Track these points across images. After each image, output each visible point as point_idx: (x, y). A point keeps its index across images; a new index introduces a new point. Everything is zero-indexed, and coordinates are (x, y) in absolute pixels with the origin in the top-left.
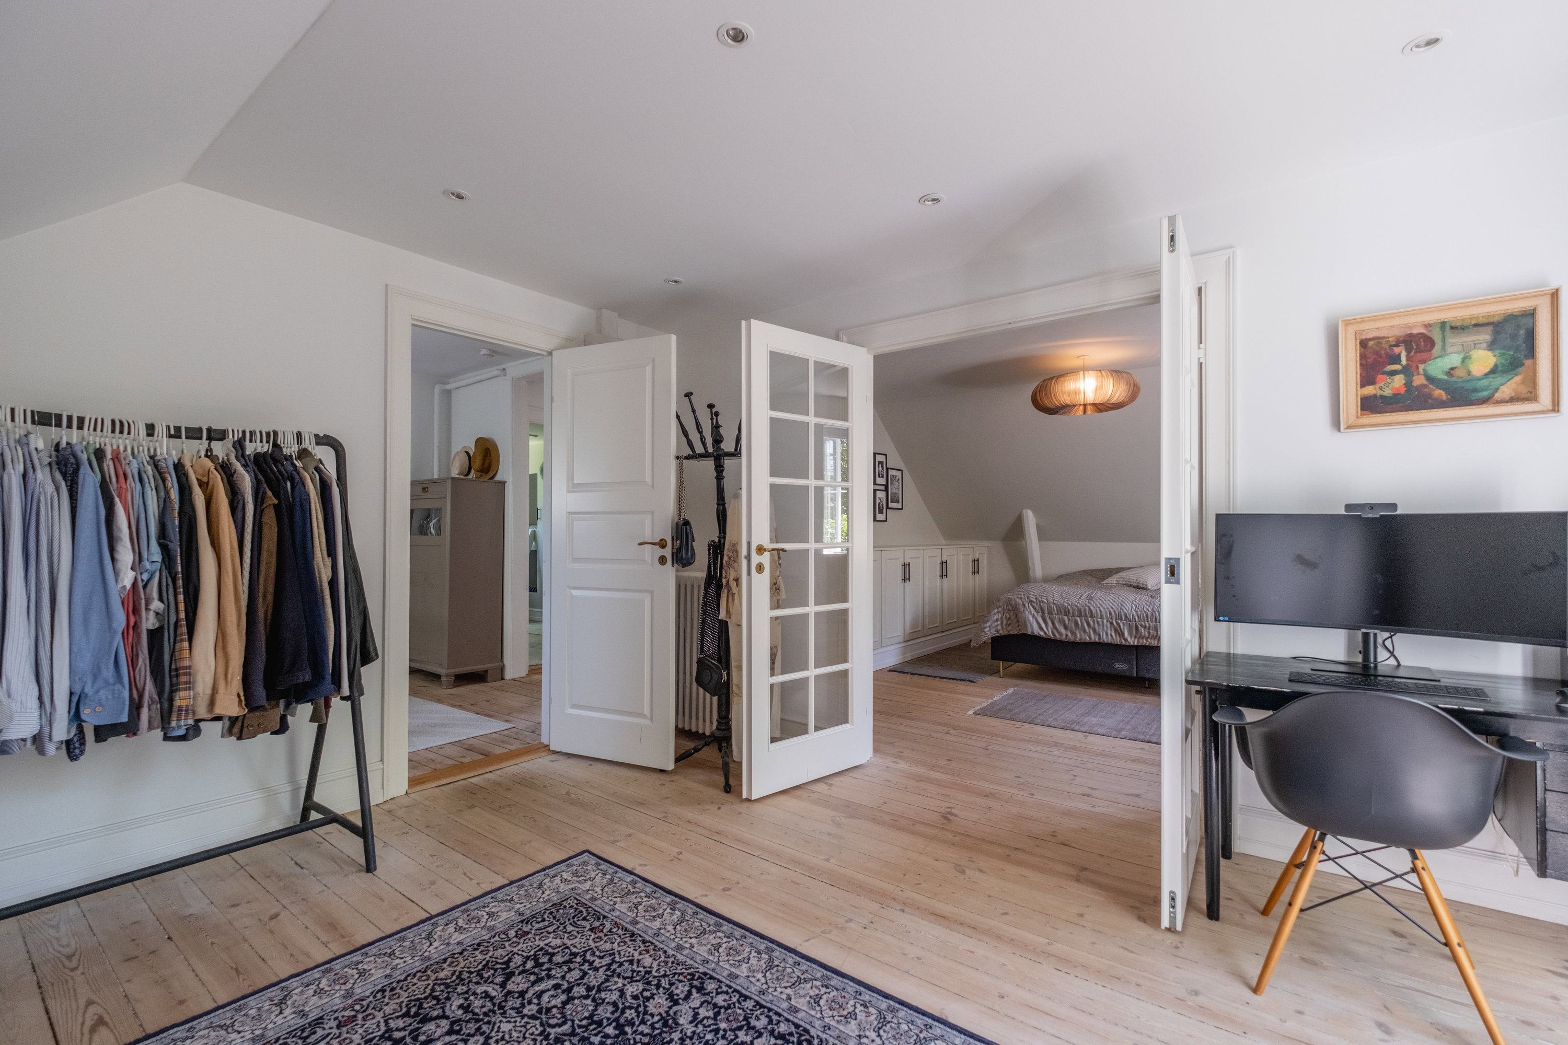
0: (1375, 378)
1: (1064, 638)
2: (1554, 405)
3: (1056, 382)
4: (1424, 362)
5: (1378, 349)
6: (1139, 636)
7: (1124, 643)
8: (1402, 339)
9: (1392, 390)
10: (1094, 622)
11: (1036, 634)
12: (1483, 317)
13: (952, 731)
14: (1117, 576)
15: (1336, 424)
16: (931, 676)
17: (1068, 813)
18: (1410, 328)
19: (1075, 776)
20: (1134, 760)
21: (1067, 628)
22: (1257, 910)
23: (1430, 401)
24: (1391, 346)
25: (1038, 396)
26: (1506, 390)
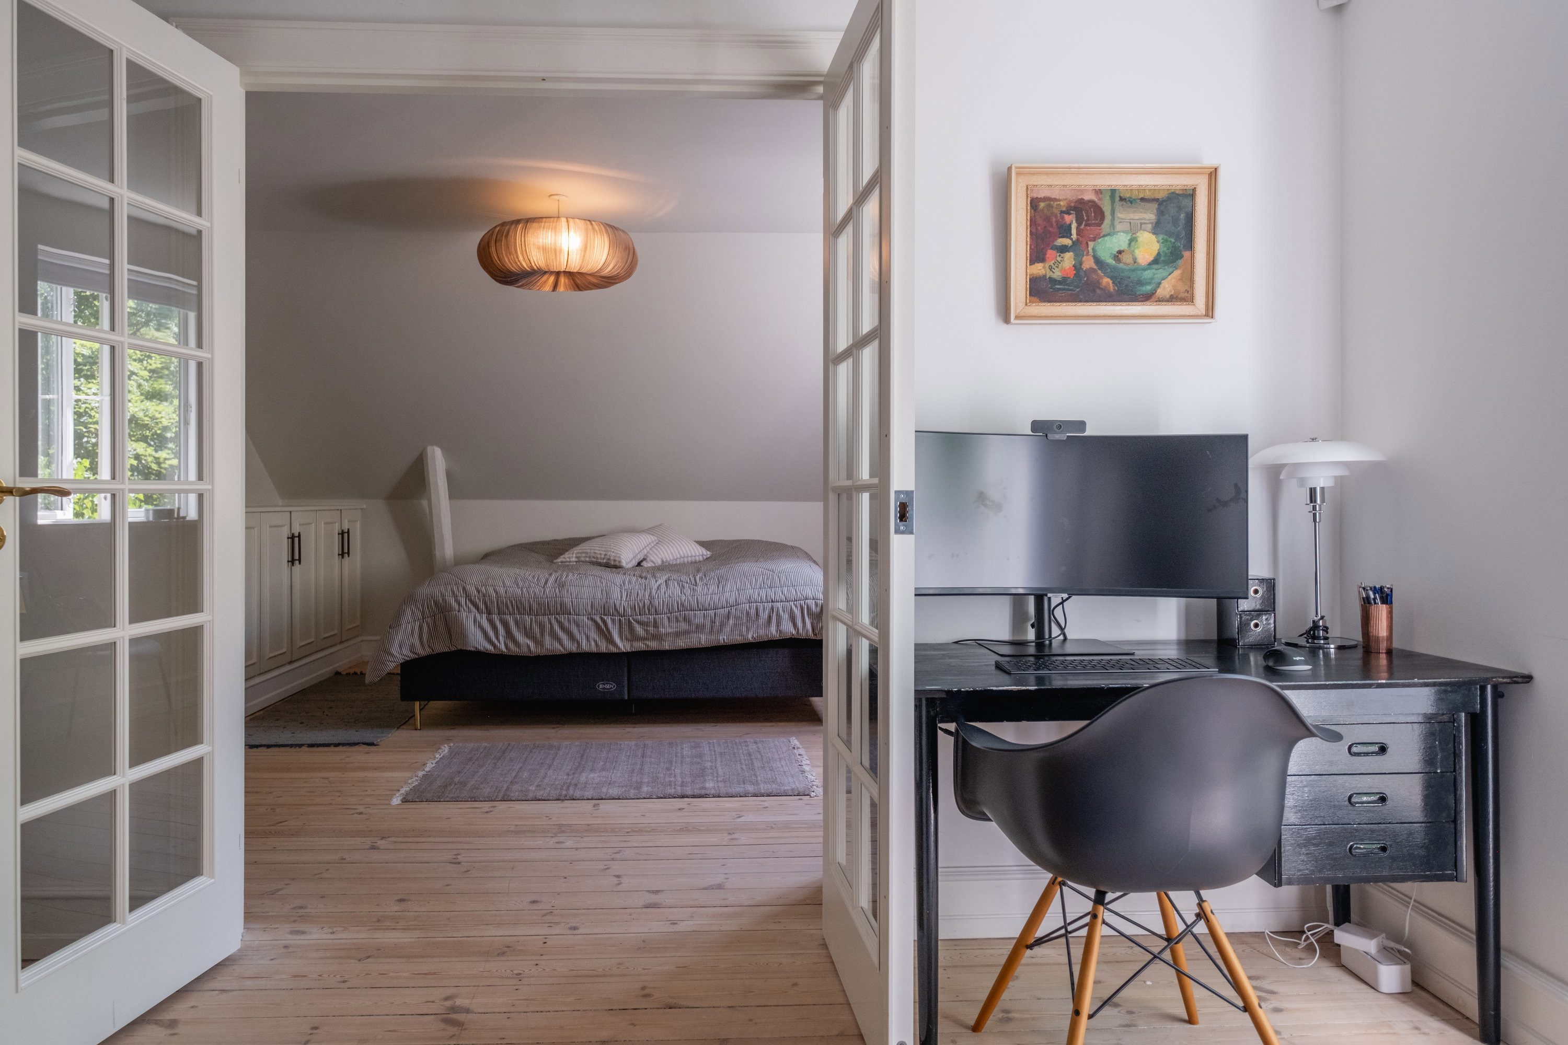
0: (1045, 254)
1: (524, 651)
2: (1207, 310)
3: (525, 228)
4: (1094, 240)
5: (1049, 214)
6: (634, 637)
7: (613, 649)
8: (1073, 205)
9: (1061, 271)
10: (569, 621)
11: (481, 648)
12: (1150, 190)
13: (380, 843)
14: (576, 550)
15: (1005, 313)
16: (291, 746)
17: (645, 946)
18: (1082, 191)
19: (618, 876)
20: (681, 830)
21: (528, 634)
22: (965, 1026)
23: (1098, 291)
24: (1062, 212)
25: (493, 249)
26: (1166, 288)
